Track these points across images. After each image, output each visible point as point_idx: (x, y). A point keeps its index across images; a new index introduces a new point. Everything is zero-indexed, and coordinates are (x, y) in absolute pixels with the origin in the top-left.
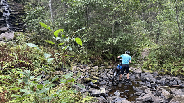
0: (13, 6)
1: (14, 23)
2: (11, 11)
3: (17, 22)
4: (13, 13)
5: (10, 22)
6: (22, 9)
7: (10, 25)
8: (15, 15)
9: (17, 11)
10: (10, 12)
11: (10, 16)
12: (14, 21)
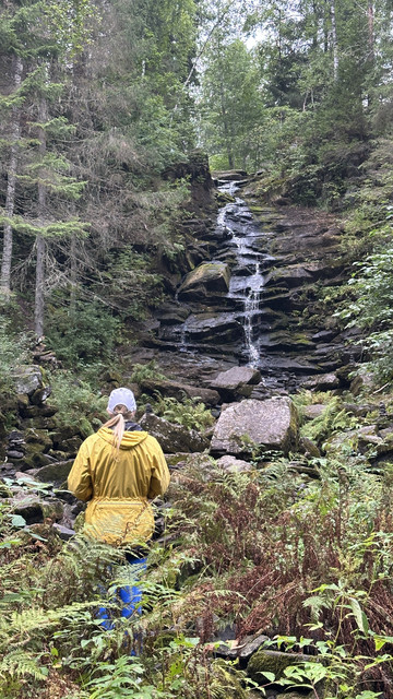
0: (281, 229)
1: (285, 337)
2: (272, 263)
3: (301, 329)
4: (278, 272)
5: (266, 332)
6: (327, 242)
7: (266, 351)
8: (292, 282)
9: (301, 260)
10: (266, 267)
11: (262, 295)
12: (285, 319)
